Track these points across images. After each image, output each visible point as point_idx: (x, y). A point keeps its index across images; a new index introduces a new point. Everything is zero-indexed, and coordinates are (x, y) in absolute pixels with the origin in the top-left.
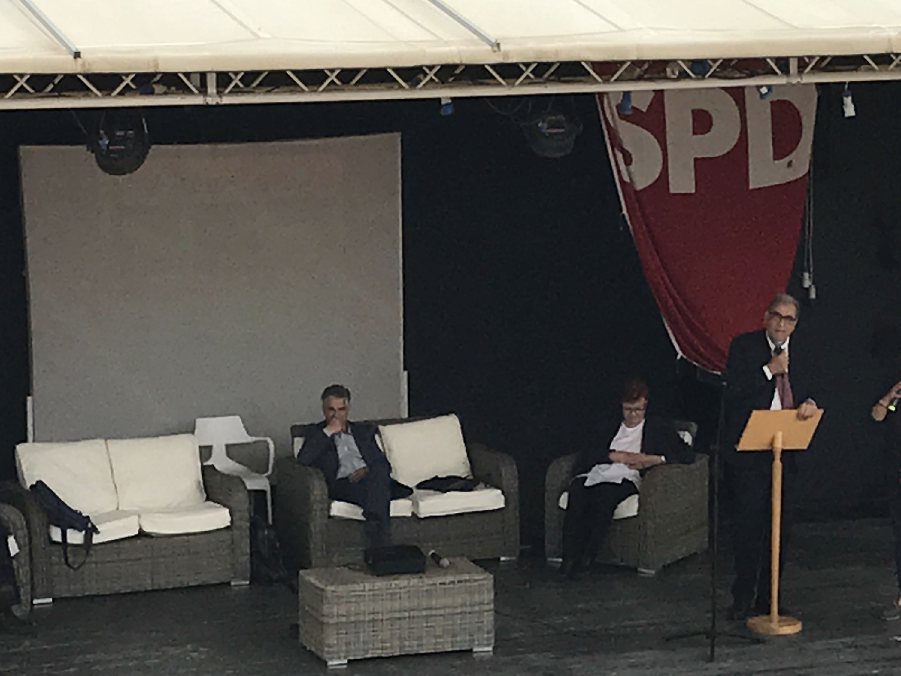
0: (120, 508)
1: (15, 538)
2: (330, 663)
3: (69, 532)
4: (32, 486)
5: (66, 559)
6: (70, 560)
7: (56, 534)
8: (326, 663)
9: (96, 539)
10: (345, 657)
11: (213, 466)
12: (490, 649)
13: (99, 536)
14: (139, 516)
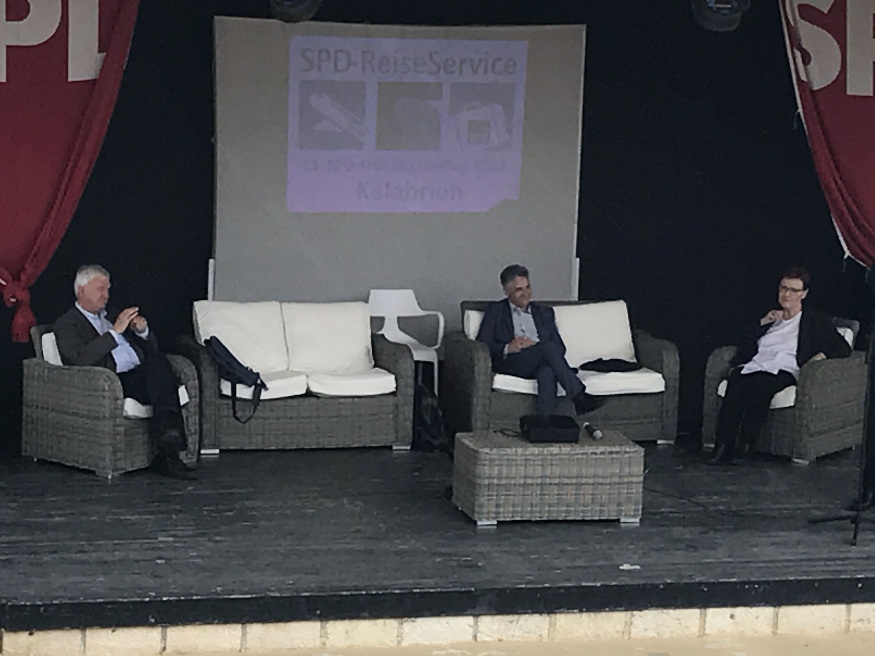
0: (290, 369)
1: (186, 388)
2: (479, 523)
3: (239, 387)
4: (206, 341)
5: (235, 412)
6: (239, 414)
7: (226, 388)
8: (475, 523)
9: (264, 395)
10: (494, 518)
11: (383, 335)
12: (638, 520)
13: (267, 392)
14: (307, 377)
